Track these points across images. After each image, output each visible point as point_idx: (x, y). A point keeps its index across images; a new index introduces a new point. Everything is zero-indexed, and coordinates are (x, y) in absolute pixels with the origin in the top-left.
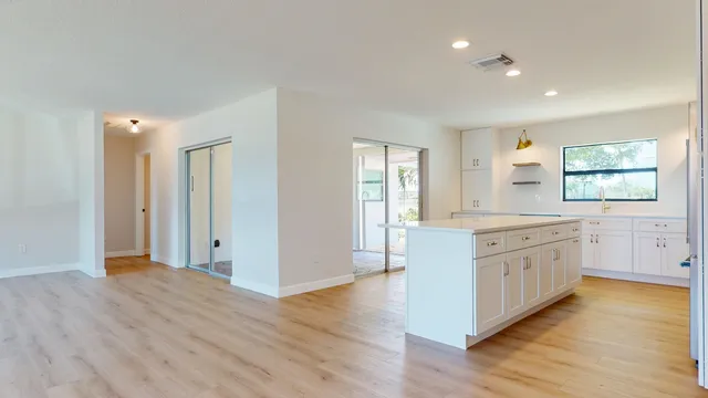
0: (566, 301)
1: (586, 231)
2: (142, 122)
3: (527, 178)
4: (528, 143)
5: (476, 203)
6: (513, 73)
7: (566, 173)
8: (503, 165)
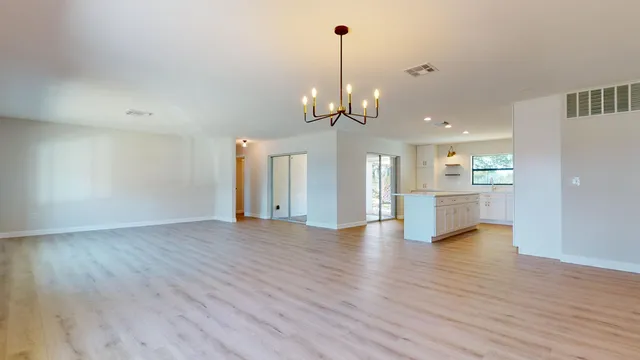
0: (472, 231)
1: (482, 200)
2: (248, 141)
3: (453, 172)
4: (454, 153)
5: (425, 186)
6: (448, 126)
7: (473, 170)
8: (439, 165)
